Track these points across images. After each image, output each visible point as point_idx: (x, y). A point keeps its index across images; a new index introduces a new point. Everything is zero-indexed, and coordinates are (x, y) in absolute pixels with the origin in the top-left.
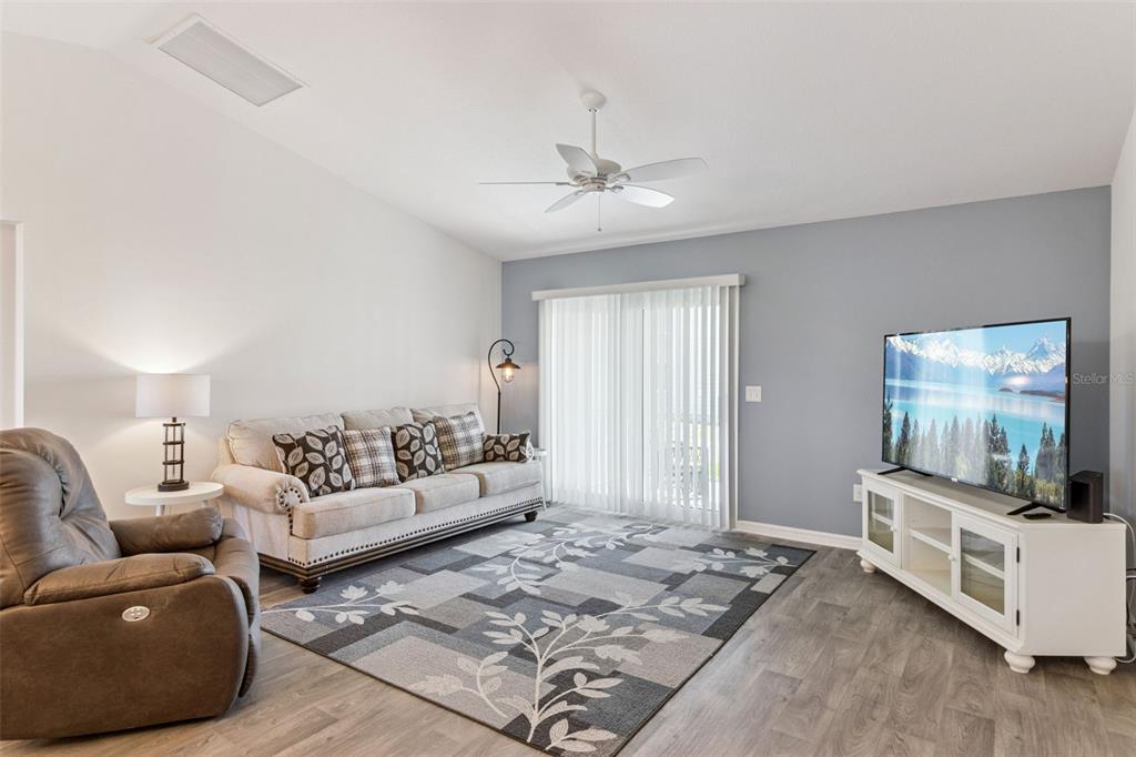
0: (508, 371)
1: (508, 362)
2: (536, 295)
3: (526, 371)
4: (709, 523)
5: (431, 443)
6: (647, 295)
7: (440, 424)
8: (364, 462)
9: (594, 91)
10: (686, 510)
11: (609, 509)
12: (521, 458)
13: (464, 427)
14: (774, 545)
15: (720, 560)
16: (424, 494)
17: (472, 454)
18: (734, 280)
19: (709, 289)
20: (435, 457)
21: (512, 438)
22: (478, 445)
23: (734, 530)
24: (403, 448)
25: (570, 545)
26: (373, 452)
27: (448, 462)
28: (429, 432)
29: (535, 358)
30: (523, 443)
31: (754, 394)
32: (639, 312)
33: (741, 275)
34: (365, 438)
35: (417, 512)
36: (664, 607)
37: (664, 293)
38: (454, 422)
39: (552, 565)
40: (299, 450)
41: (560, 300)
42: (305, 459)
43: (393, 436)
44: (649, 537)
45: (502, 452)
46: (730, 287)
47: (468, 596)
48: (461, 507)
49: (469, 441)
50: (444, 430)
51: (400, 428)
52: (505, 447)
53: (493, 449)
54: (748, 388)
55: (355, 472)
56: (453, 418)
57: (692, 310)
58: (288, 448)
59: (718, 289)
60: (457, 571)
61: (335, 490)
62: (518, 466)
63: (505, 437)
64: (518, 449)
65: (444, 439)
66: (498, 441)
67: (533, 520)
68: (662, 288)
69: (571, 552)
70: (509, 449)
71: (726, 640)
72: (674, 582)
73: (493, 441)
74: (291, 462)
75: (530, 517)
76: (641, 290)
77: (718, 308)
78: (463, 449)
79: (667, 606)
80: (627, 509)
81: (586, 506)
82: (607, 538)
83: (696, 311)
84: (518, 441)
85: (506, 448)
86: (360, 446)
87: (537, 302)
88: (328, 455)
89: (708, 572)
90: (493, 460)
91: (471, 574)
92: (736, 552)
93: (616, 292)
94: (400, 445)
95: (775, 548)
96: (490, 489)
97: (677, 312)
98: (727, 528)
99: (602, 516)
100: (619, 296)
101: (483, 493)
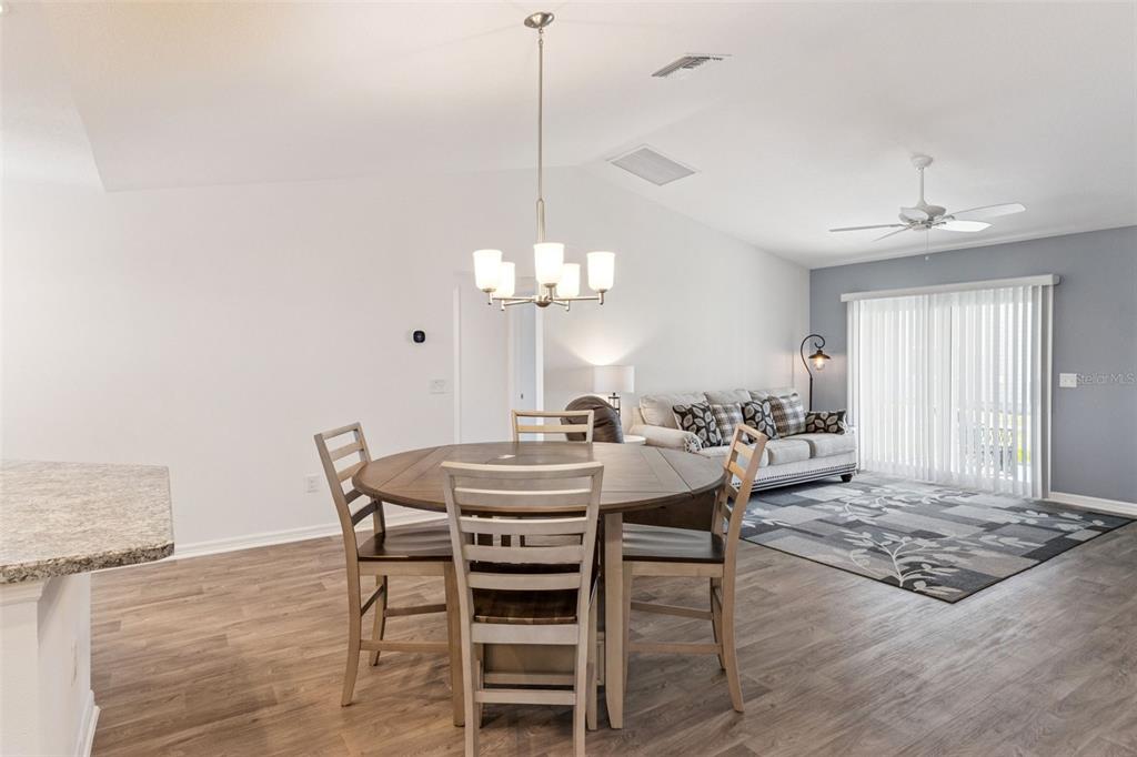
0: (820, 361)
1: (820, 353)
2: (844, 297)
3: (836, 361)
4: (1021, 493)
5: (769, 416)
6: (956, 295)
7: (774, 402)
8: (727, 427)
9: (922, 156)
10: (996, 481)
11: (917, 477)
12: (839, 431)
13: (792, 405)
14: (1089, 513)
15: (1032, 518)
16: (774, 451)
17: (798, 426)
18: (1048, 280)
19: (1021, 288)
20: (772, 426)
21: (830, 415)
22: (802, 419)
23: (1046, 500)
24: (750, 419)
25: (890, 498)
26: (732, 421)
27: (782, 431)
28: (767, 406)
29: (842, 349)
30: (840, 418)
31: (1068, 380)
32: (947, 310)
33: (1055, 275)
34: (726, 410)
35: (769, 464)
36: (983, 539)
37: (974, 293)
38: (784, 401)
39: (879, 509)
40: (690, 416)
41: (868, 301)
42: (694, 423)
43: (743, 409)
44: (959, 499)
45: (823, 426)
46: (1043, 287)
47: (821, 520)
48: (797, 464)
49: (796, 416)
50: (776, 407)
51: (747, 404)
52: (824, 421)
53: (814, 423)
54: (1061, 375)
55: (723, 433)
56: (783, 397)
57: (1002, 307)
58: (683, 415)
59: (1030, 288)
60: (804, 506)
61: (712, 445)
62: (837, 437)
63: (824, 414)
64: (836, 423)
65: (777, 413)
66: (818, 417)
67: (849, 481)
68: (971, 289)
69: (890, 502)
70: (828, 423)
71: (1042, 562)
72: (991, 527)
73: (813, 417)
74: (686, 425)
75: (846, 478)
76: (948, 291)
77: (1030, 305)
78: (792, 422)
79: (988, 539)
80: (935, 479)
81: (894, 474)
82: (921, 497)
83: (1007, 308)
84: (836, 417)
85: (826, 421)
86: (723, 416)
87: (846, 303)
88: (708, 421)
89: (1022, 524)
90: (814, 432)
91: (814, 509)
92: (1049, 514)
93: (923, 294)
94: (748, 417)
95: (1090, 514)
96: (819, 452)
97: (987, 309)
98: (1039, 498)
99: (911, 482)
100: (927, 297)
101: (813, 454)
